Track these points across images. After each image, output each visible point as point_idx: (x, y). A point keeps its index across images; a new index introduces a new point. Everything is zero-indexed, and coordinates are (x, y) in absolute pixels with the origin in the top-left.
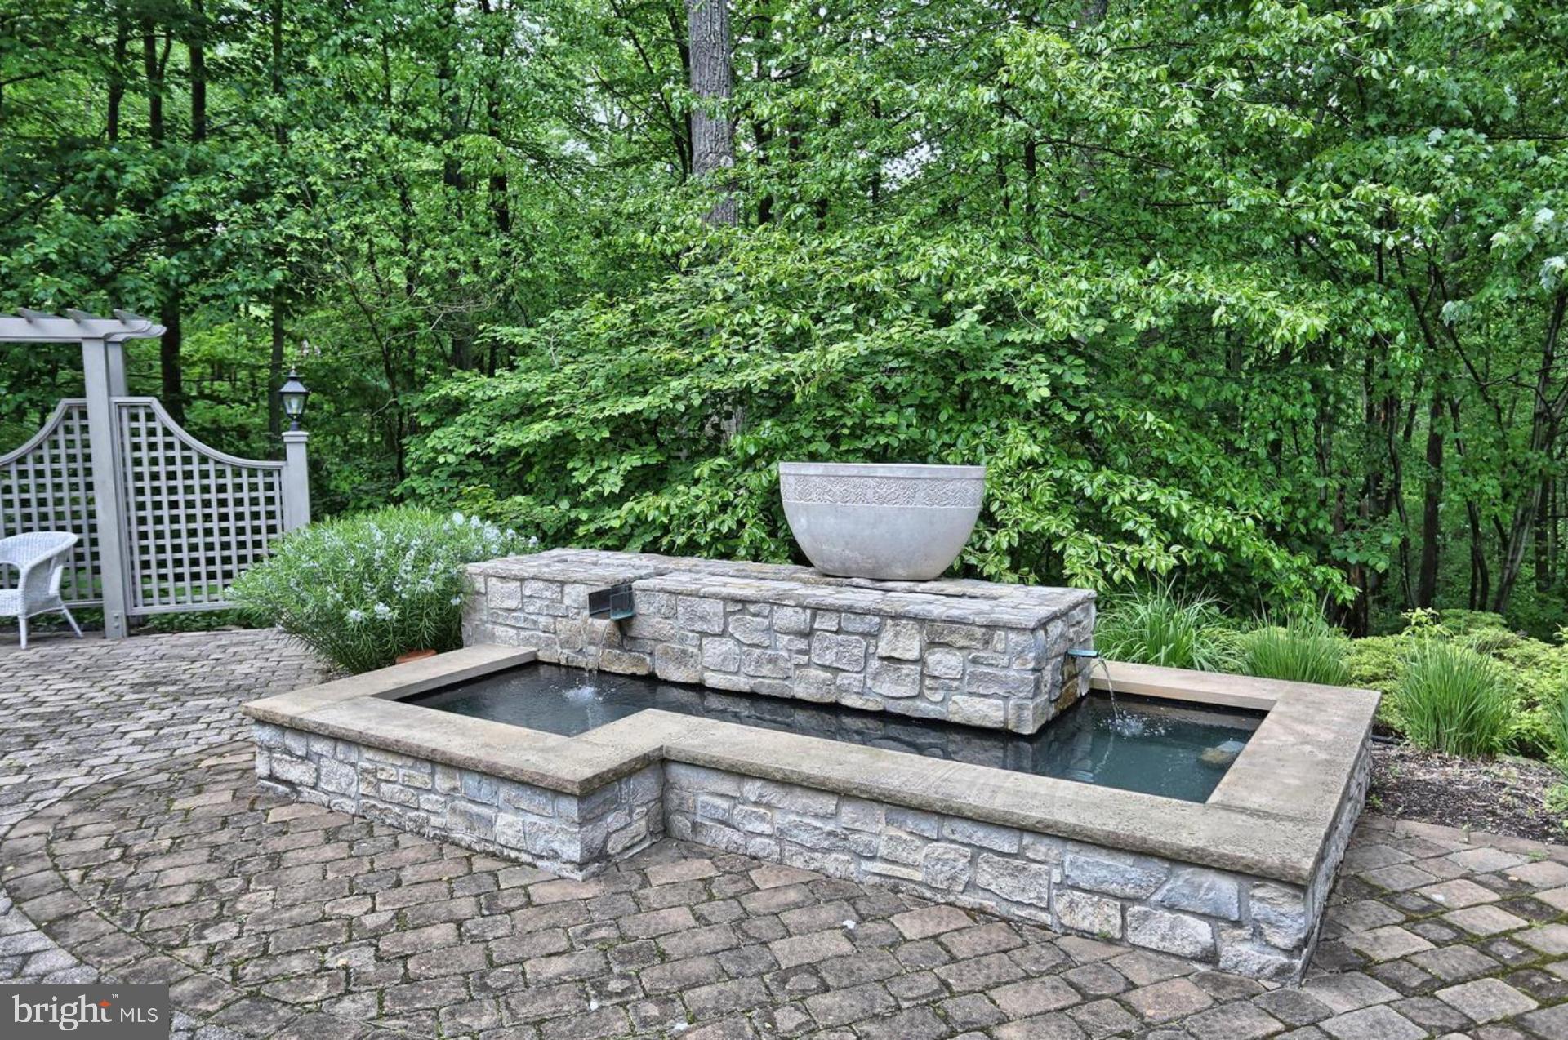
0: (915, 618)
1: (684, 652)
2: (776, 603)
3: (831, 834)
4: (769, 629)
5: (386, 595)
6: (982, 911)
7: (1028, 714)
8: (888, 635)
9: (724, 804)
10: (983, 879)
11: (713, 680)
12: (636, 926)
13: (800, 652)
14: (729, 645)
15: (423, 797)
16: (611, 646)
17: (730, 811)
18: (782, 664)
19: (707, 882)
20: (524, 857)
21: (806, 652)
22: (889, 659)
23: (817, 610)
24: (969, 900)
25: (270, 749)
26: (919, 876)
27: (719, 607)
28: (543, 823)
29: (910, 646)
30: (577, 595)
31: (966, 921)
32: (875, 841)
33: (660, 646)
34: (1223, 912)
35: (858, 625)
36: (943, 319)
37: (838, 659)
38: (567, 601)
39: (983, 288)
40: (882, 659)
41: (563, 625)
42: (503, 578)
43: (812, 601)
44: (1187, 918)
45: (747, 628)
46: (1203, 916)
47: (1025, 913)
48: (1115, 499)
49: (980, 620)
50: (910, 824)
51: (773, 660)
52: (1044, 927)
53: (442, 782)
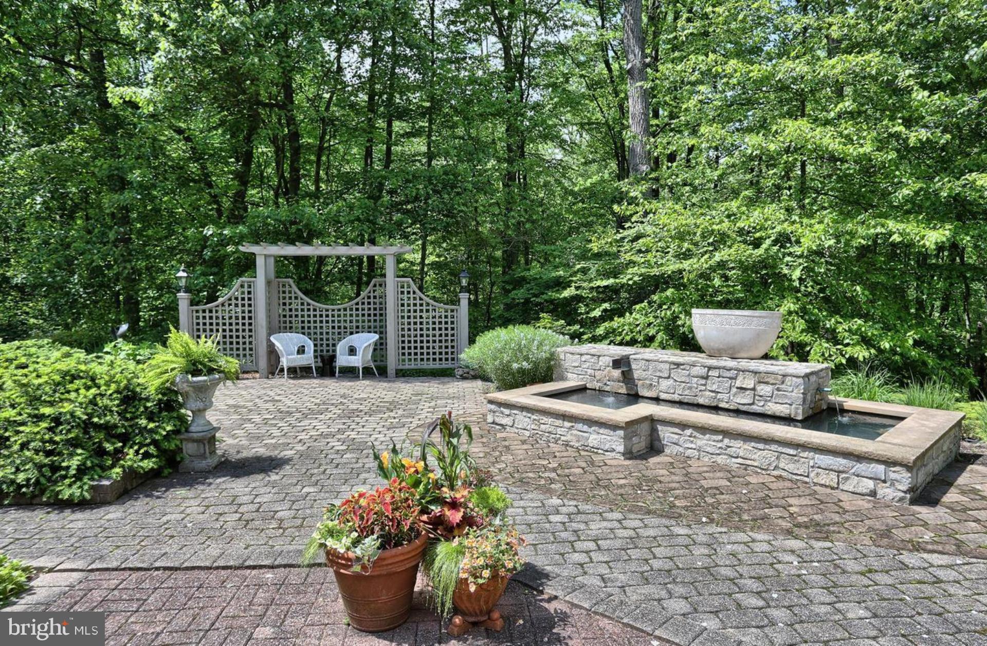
0: (752, 372)
1: (651, 384)
2: (693, 365)
3: (720, 448)
4: (689, 375)
5: (526, 359)
6: (781, 476)
7: (800, 411)
8: (740, 378)
9: (677, 437)
10: (782, 465)
11: (663, 396)
12: (648, 473)
13: (702, 385)
14: (671, 382)
15: (559, 429)
16: (619, 381)
17: (678, 439)
18: (694, 390)
19: (672, 463)
20: (600, 451)
21: (705, 385)
22: (741, 388)
23: (710, 368)
24: (776, 473)
25: (494, 412)
26: (756, 464)
27: (667, 366)
28: (609, 438)
29: (749, 383)
30: (607, 360)
31: (774, 480)
32: (738, 450)
33: (641, 382)
34: (878, 477)
35: (728, 374)
36: (757, 244)
37: (719, 387)
38: (601, 363)
39: (774, 231)
40: (737, 388)
41: (598, 373)
42: (572, 354)
43: (707, 364)
44: (864, 479)
45: (678, 375)
46: (871, 478)
47: (799, 478)
48: (840, 329)
49: (780, 373)
50: (753, 444)
51: (690, 388)
52: (806, 483)
53: (567, 424)
